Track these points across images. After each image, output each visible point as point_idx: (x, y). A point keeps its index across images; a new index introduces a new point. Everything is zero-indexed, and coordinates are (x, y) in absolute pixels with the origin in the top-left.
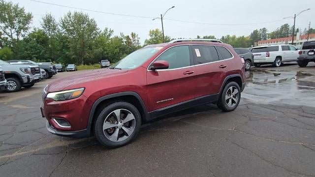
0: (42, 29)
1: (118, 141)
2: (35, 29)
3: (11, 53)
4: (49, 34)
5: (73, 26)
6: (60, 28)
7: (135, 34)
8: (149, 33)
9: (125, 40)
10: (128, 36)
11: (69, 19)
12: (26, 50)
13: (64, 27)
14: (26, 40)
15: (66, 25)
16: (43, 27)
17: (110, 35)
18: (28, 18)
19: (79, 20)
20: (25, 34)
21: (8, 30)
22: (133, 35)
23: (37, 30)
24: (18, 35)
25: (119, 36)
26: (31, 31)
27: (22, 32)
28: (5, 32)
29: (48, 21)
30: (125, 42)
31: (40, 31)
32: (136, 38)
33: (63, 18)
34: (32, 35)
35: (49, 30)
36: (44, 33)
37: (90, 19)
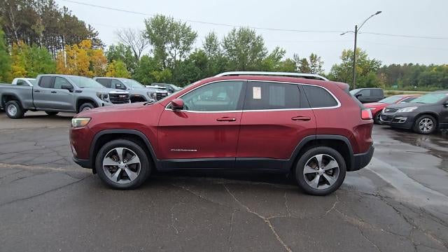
0: (204, 49)
1: (119, 182)
2: (196, 50)
3: (170, 75)
4: (210, 55)
5: (236, 46)
6: (222, 48)
7: (316, 57)
8: (341, 55)
9: (300, 65)
10: (305, 60)
11: (232, 37)
12: (184, 72)
13: (226, 46)
14: (187, 62)
15: (228, 44)
16: (205, 47)
17: (280, 58)
18: (193, 37)
19: (243, 39)
20: (187, 54)
21: (173, 51)
22: (313, 58)
23: (198, 50)
24: (180, 56)
25: (292, 58)
26: (192, 51)
27: (185, 53)
28: (170, 52)
29: (211, 41)
30: (299, 68)
31: (201, 51)
32: (317, 63)
33: (226, 36)
34: (192, 57)
35: (209, 51)
36: (204, 54)
37: (257, 36)
